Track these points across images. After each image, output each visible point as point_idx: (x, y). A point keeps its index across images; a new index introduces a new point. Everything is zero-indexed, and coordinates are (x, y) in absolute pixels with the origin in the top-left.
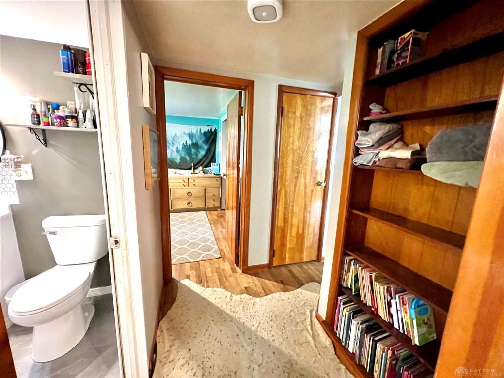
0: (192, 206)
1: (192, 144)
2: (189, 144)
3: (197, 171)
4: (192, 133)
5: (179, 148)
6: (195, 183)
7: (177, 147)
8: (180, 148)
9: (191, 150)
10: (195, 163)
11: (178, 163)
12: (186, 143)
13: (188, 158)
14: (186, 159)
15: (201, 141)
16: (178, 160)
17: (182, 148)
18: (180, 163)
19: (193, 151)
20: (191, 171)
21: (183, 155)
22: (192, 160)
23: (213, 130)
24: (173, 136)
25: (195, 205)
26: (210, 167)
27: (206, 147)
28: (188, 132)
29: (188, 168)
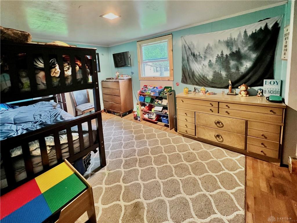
0: (222, 141)
1: (230, 54)
2: (227, 55)
3: (237, 91)
4: (231, 39)
5: (212, 61)
6: (229, 111)
7: (210, 61)
8: (214, 60)
9: (228, 63)
10: (234, 80)
11: (210, 80)
12: (222, 54)
13: (224, 74)
14: (221, 75)
15: (246, 49)
16: (210, 77)
17: (217, 61)
18: (212, 80)
19: (232, 63)
20: (227, 91)
21: (217, 70)
22: (229, 76)
23: (270, 27)
24: (206, 47)
25: (228, 141)
26: (262, 85)
27: (254, 56)
28: (226, 39)
29: (224, 86)
